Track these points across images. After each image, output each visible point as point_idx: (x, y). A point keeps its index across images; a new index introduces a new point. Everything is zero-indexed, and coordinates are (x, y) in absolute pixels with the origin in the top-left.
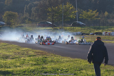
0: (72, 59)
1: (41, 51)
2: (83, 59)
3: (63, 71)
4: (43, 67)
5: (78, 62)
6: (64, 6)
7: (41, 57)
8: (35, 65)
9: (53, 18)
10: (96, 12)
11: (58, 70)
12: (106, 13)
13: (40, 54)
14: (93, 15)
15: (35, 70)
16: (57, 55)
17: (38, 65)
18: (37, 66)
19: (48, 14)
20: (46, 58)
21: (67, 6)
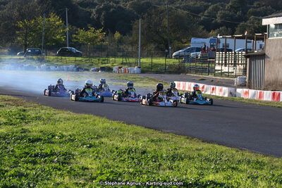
0: (75, 115)
1: (12, 98)
2: (97, 115)
3: (64, 139)
4: (22, 129)
5: (88, 120)
6: (46, 19)
7: (14, 109)
8: (6, 124)
9: (26, 40)
10: (102, 32)
11: (53, 136)
12: (117, 35)
13: (11, 103)
14: (96, 37)
15: (8, 135)
16: (45, 107)
17: (11, 125)
18: (11, 127)
19: (17, 32)
20: (24, 111)
21: (51, 19)
